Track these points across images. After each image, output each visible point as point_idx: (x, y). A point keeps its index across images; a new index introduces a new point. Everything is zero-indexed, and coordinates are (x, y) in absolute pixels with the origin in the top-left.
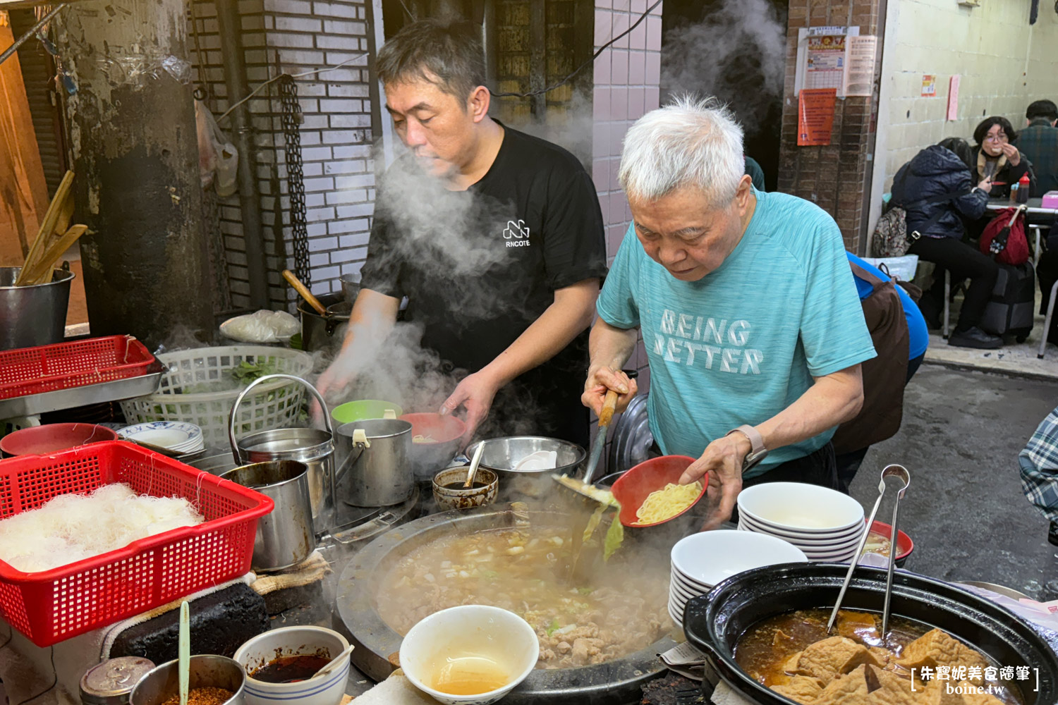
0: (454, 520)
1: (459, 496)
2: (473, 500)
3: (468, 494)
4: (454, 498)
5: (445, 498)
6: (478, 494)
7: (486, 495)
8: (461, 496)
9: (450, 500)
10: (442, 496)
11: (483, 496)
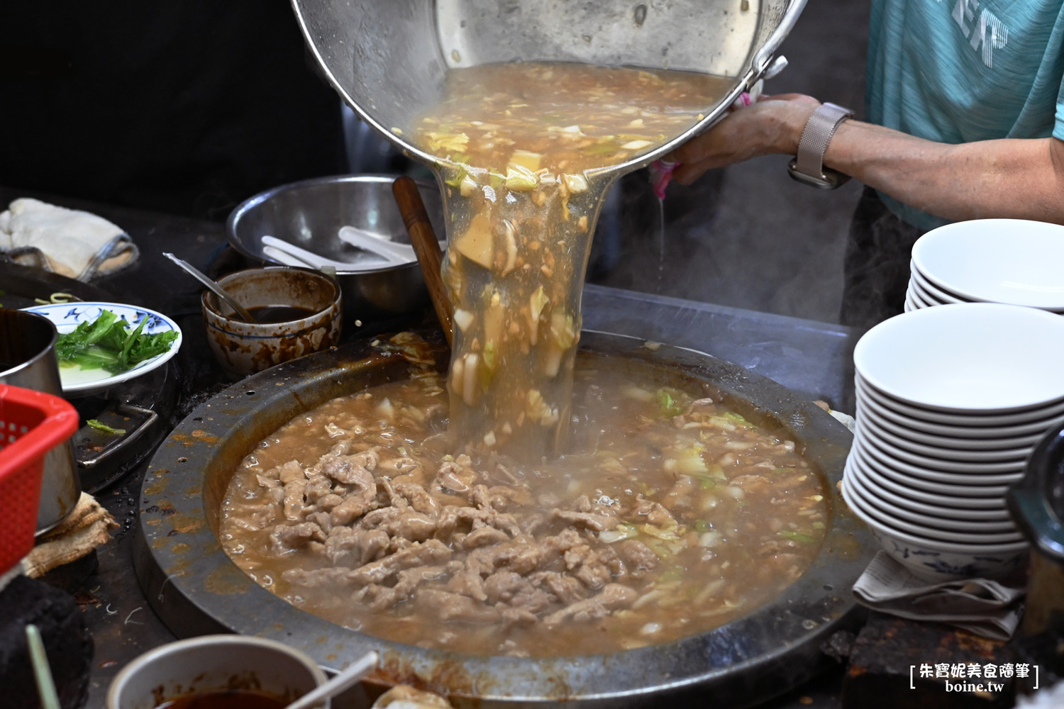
0: (296, 387)
1: (276, 336)
2: (305, 341)
3: (296, 329)
4: (265, 341)
5: (245, 343)
6: (315, 327)
7: (329, 328)
8: (282, 336)
9: (256, 346)
10: (236, 340)
11: (323, 331)
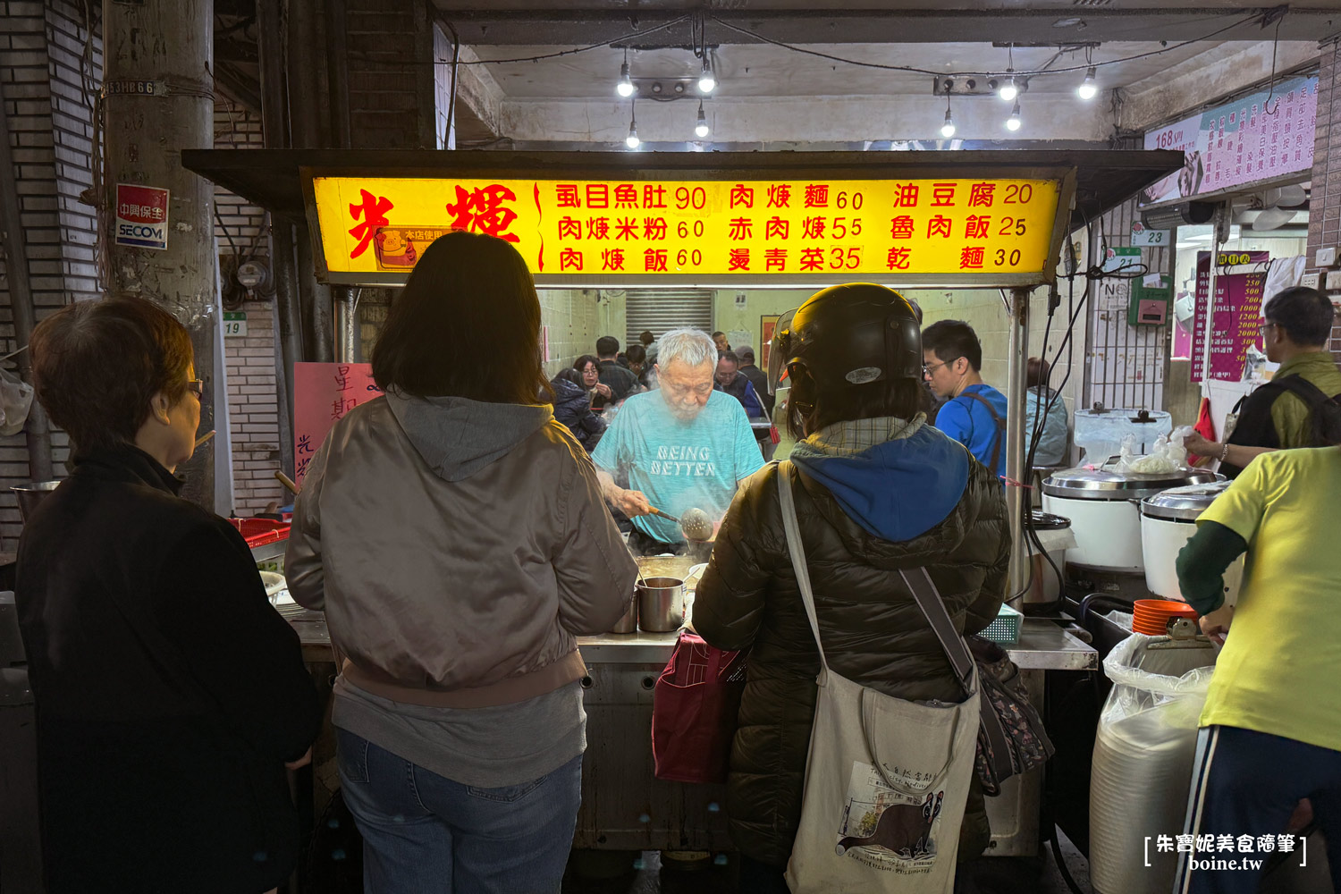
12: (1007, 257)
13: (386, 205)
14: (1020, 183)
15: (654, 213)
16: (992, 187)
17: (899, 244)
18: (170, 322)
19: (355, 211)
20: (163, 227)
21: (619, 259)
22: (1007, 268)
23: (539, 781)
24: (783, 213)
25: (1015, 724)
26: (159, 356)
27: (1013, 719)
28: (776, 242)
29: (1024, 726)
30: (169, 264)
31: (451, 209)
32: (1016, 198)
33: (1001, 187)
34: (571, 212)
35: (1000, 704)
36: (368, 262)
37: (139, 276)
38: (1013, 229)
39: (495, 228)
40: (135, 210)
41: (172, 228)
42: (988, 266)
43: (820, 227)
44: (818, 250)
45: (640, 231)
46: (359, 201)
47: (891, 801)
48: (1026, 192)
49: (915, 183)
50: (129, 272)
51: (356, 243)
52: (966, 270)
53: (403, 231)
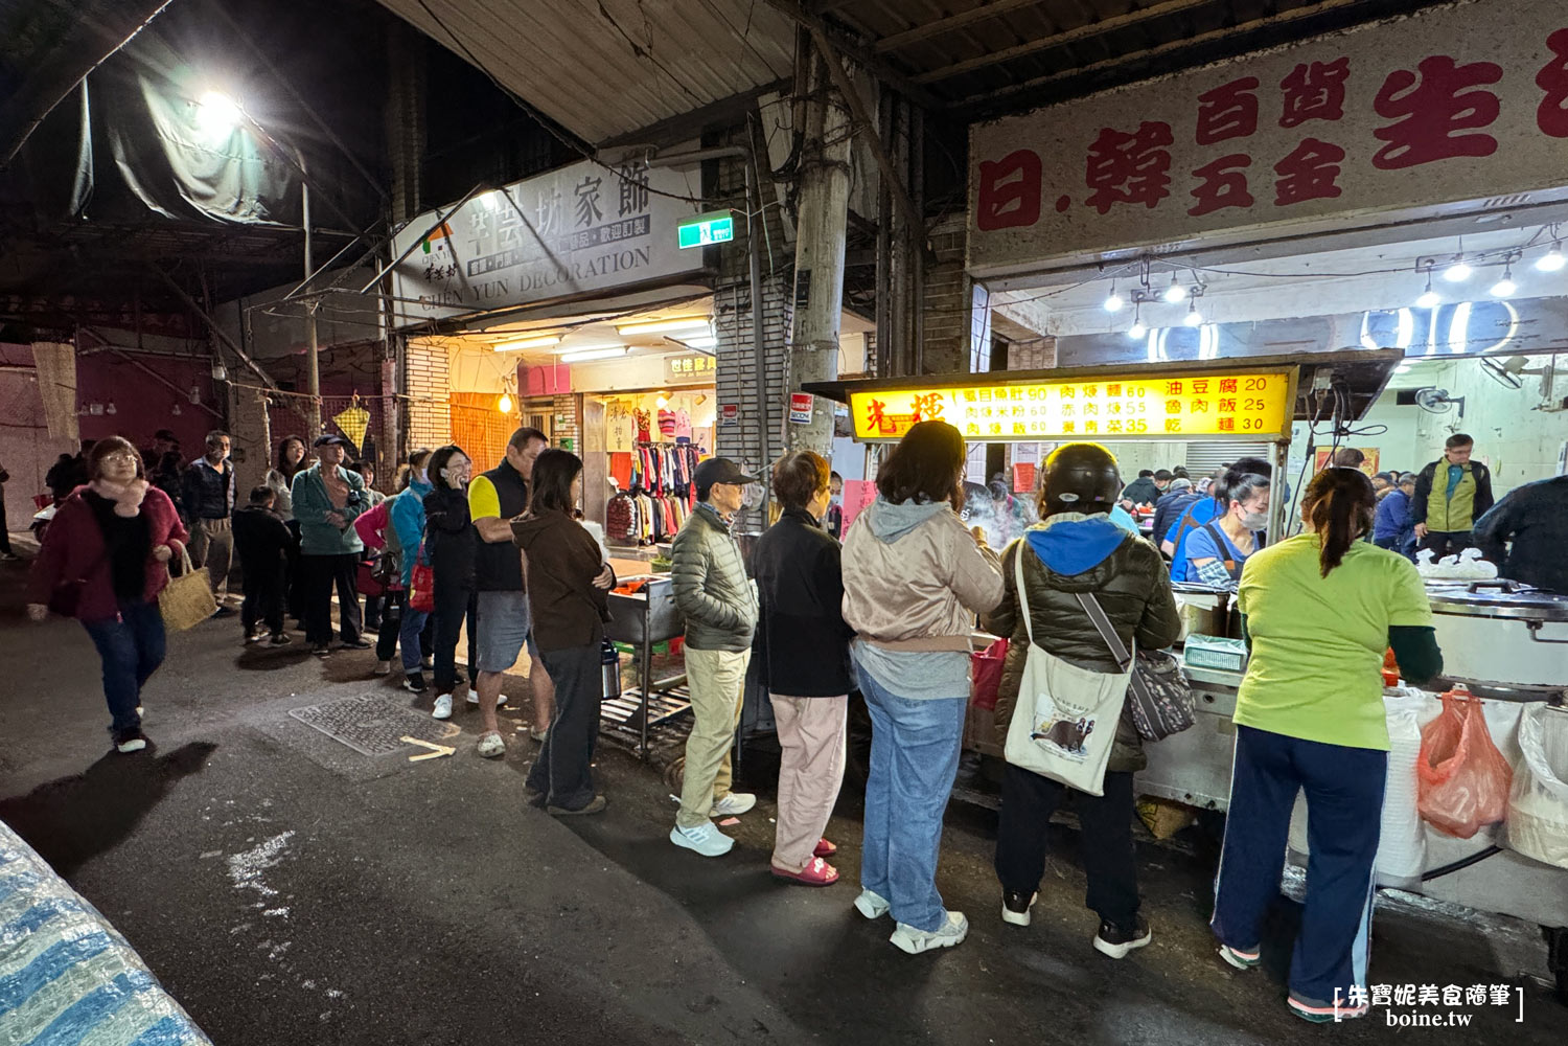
12: (1252, 423)
13: (883, 405)
14: (1256, 378)
15: (1016, 404)
16: (1235, 381)
17: (1172, 416)
18: (817, 458)
19: (869, 408)
20: (810, 413)
21: (999, 428)
22: (1253, 430)
23: (924, 702)
24: (1093, 400)
25: (1161, 698)
26: (818, 476)
27: (1158, 694)
28: (1091, 417)
29: (1167, 700)
30: (811, 430)
31: (913, 406)
32: (1254, 387)
33: (1242, 381)
34: (971, 404)
35: (1150, 684)
36: (875, 433)
37: (798, 437)
38: (1255, 406)
39: (933, 414)
40: (798, 405)
41: (814, 413)
42: (1239, 428)
43: (1118, 408)
44: (1118, 422)
45: (1010, 412)
46: (871, 404)
47: (1061, 719)
48: (1261, 384)
49: (1179, 380)
50: (794, 435)
51: (870, 423)
52: (1223, 432)
53: (890, 417)
